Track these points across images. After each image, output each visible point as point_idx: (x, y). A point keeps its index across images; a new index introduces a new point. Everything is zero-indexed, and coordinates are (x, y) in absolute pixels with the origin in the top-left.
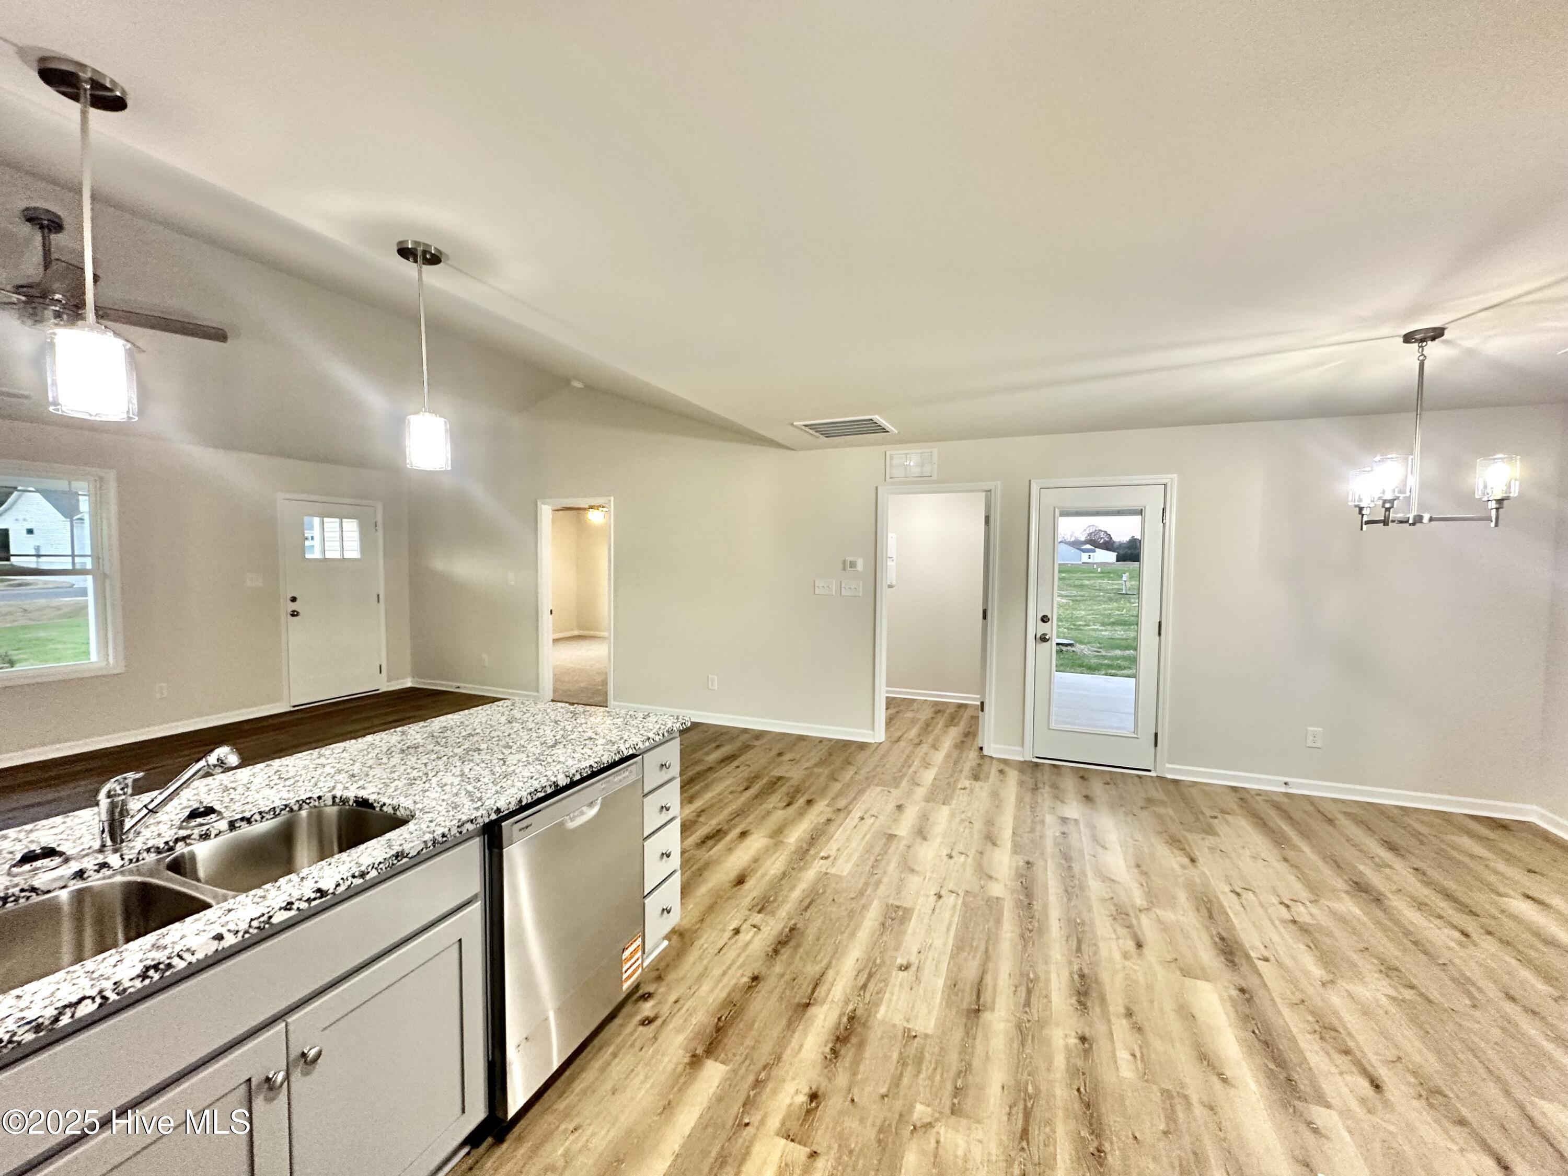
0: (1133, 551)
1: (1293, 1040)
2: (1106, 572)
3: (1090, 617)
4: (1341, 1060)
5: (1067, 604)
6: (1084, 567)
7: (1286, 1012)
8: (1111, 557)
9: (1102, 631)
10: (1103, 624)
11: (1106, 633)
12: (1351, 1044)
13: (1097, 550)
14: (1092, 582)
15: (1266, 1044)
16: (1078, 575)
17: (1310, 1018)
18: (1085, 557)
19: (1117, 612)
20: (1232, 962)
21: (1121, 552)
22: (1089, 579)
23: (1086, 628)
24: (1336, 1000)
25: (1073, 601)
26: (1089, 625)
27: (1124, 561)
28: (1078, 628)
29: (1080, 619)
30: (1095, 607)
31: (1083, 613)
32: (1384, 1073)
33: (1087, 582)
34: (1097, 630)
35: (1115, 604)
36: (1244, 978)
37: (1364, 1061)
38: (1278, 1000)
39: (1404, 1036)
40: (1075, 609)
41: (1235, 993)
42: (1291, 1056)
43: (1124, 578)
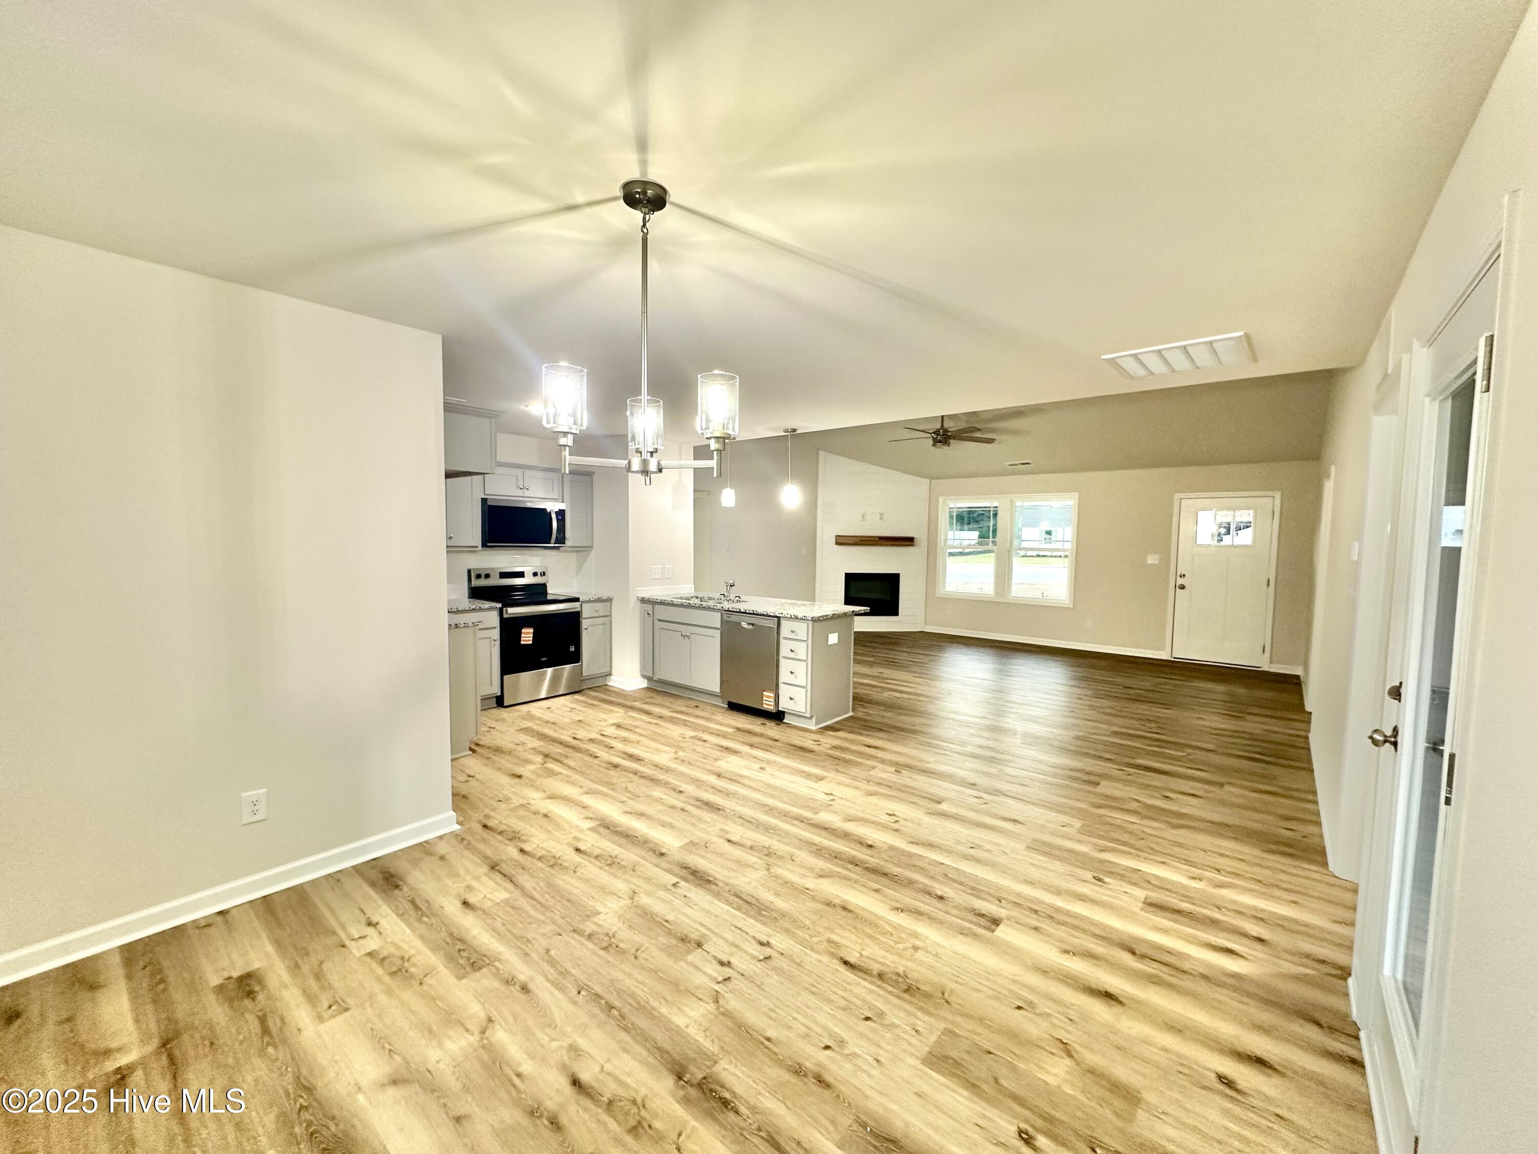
1: (620, 846)
4: (598, 852)
7: (635, 858)
12: (597, 863)
15: (628, 836)
17: (623, 863)
20: (686, 868)
24: (621, 886)
32: (577, 858)
36: (669, 862)
37: (586, 857)
38: (644, 862)
39: (578, 888)
41: (664, 851)
42: (616, 838)
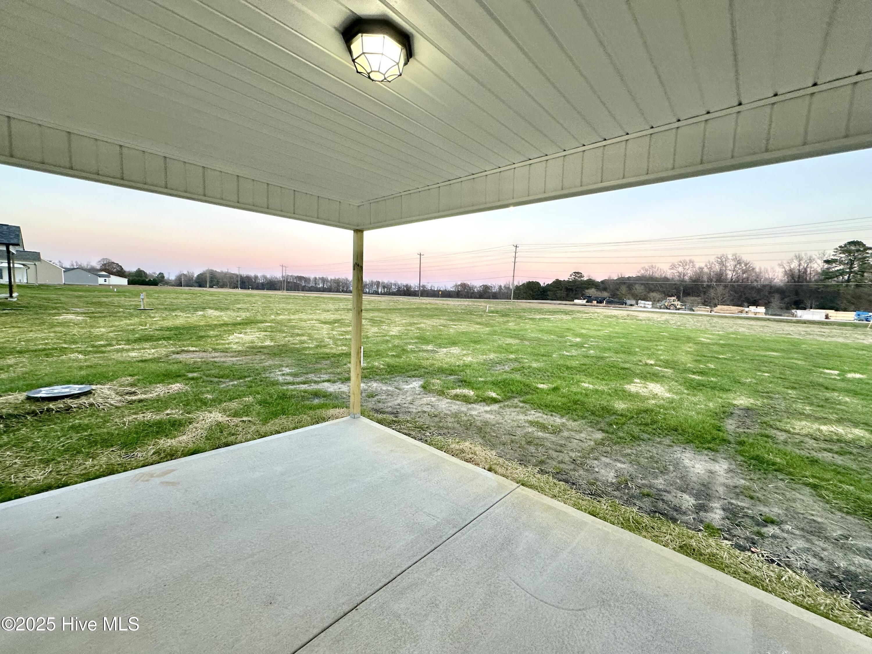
0: (139, 278)
2: (120, 291)
3: (111, 334)
5: (86, 321)
6: (100, 287)
8: (124, 281)
9: (128, 351)
10: (128, 342)
11: (133, 354)
13: (111, 276)
14: (110, 299)
16: (96, 293)
18: (101, 281)
19: (141, 327)
21: (131, 278)
22: (107, 297)
23: (109, 348)
25: (90, 317)
26: (110, 345)
27: (134, 284)
28: (98, 350)
29: (98, 338)
30: (117, 323)
31: (103, 330)
33: (104, 300)
34: (122, 350)
35: (137, 320)
40: (92, 327)
43: (142, 297)
